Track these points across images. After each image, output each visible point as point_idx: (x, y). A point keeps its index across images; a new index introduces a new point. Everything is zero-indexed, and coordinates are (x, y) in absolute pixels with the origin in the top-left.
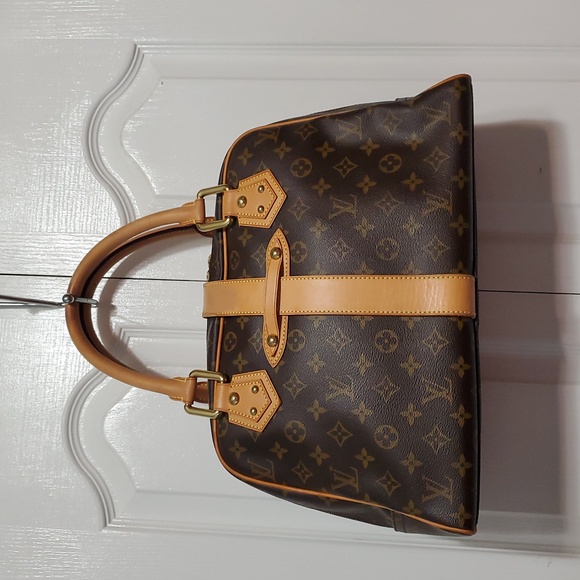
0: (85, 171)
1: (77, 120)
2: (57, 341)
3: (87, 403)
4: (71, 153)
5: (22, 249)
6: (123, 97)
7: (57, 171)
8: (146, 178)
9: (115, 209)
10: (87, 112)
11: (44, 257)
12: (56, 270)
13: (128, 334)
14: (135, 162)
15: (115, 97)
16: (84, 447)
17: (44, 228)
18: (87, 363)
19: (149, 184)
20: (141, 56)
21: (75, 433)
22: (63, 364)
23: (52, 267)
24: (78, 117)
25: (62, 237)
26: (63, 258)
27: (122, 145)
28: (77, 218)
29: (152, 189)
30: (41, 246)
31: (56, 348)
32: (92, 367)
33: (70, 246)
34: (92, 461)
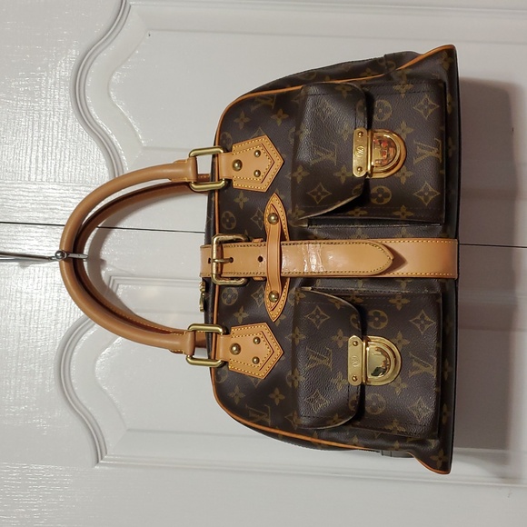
0: (73, 123)
1: (65, 70)
2: (48, 288)
3: (78, 347)
4: (60, 103)
5: (11, 197)
6: (111, 48)
7: (46, 121)
8: (134, 130)
9: (103, 160)
10: (74, 62)
11: (33, 206)
12: (46, 219)
13: (117, 282)
14: (122, 113)
15: (102, 47)
16: (76, 388)
17: (33, 177)
18: (78, 309)
19: (136, 135)
20: (128, 7)
21: (67, 375)
22: (55, 310)
23: (41, 215)
24: (66, 67)
25: (51, 186)
26: (52, 207)
27: (110, 96)
28: (66, 168)
29: (139, 141)
30: (30, 194)
31: (47, 295)
32: (82, 313)
33: (58, 195)
34: (84, 402)
